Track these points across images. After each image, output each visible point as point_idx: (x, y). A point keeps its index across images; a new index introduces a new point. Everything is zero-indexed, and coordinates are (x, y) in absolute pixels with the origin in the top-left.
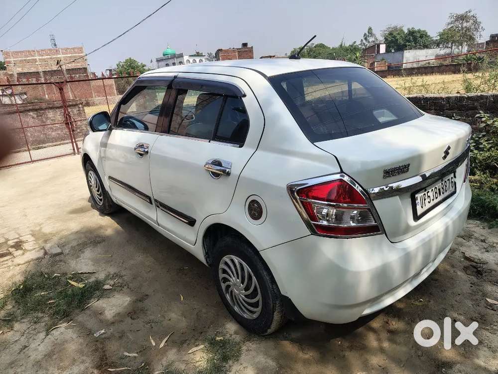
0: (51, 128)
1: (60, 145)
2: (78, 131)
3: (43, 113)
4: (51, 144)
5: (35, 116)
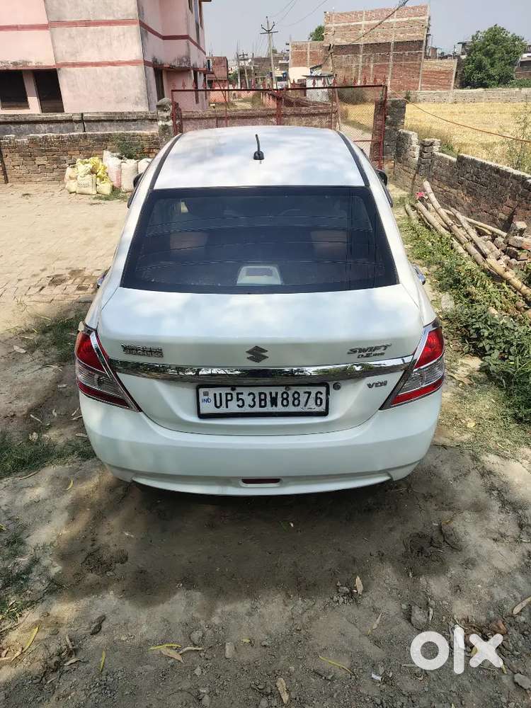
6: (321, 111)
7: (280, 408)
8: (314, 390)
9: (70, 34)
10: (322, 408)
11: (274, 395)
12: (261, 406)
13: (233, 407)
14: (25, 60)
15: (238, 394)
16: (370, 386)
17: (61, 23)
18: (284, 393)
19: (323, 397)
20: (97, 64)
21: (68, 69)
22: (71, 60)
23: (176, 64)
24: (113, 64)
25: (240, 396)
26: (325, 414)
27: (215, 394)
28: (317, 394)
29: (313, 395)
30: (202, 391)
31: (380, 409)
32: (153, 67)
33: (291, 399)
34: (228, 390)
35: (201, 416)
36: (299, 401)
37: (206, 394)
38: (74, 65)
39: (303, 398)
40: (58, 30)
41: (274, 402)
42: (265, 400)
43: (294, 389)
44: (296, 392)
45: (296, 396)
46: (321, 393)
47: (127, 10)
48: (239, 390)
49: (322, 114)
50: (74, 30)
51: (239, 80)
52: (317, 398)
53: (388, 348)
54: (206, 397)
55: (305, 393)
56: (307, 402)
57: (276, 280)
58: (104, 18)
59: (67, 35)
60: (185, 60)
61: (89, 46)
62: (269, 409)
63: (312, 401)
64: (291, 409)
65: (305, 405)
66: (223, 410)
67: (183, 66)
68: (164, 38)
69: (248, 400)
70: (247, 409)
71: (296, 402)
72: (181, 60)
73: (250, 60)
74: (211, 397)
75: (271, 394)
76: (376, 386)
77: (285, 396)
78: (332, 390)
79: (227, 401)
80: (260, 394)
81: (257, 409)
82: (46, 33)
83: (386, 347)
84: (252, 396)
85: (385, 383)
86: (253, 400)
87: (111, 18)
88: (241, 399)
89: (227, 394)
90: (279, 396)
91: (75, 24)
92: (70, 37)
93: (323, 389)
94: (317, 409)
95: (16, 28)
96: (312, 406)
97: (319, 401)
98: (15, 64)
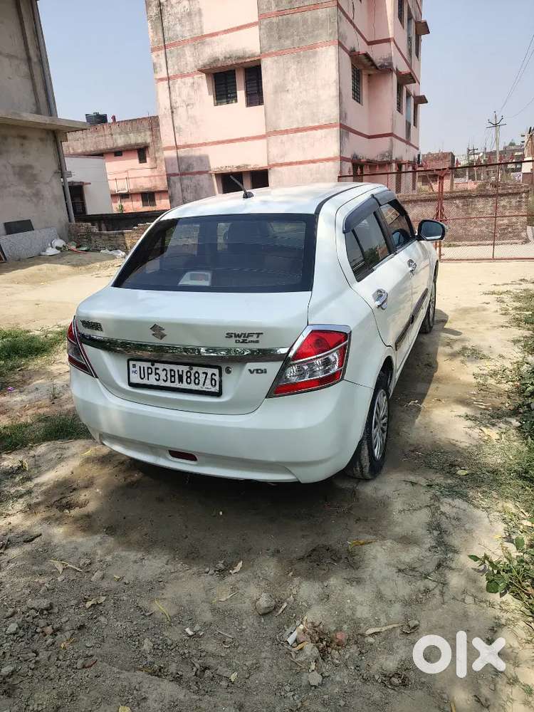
0: (475, 223)
1: (478, 245)
2: (509, 230)
3: (472, 202)
4: (466, 243)
5: (461, 205)
6: (510, 191)
7: (184, 385)
8: (210, 371)
9: (282, 140)
10: (216, 389)
11: (180, 373)
12: (172, 382)
13: (152, 380)
14: (246, 163)
15: (156, 369)
16: (251, 372)
17: (276, 133)
18: (188, 372)
19: (217, 378)
20: (301, 163)
21: (276, 168)
22: (280, 161)
23: (379, 159)
24: (313, 162)
25: (157, 371)
26: (219, 394)
27: (140, 367)
28: (212, 375)
29: (209, 376)
30: (131, 363)
31: (266, 397)
32: (352, 161)
33: (193, 378)
34: (149, 364)
35: (131, 384)
36: (199, 380)
37: (134, 366)
38: (282, 165)
39: (202, 377)
40: (272, 139)
41: (181, 380)
42: (174, 376)
43: (195, 369)
44: (197, 372)
45: (197, 375)
46: (215, 375)
47: (330, 116)
48: (157, 365)
49: (510, 194)
50: (285, 137)
51: (467, 174)
52: (212, 379)
53: (260, 336)
54: (134, 369)
55: (203, 373)
56: (205, 382)
57: (207, 283)
58: (311, 125)
59: (280, 141)
60: (387, 154)
61: (295, 148)
62: (177, 385)
63: (208, 381)
64: (193, 387)
65: (204, 384)
66: (145, 381)
67: (385, 160)
68: (370, 137)
69: (163, 374)
70: (162, 383)
71: (197, 381)
72: (383, 155)
73: (481, 154)
74: (137, 368)
75: (178, 371)
76: (257, 373)
77: (189, 374)
78: (224, 373)
79: (148, 374)
80: (171, 370)
81: (168, 384)
82: (264, 142)
83: (258, 334)
84: (165, 372)
85: (265, 371)
86: (166, 375)
87: (317, 124)
88: (158, 374)
89: (148, 368)
90: (185, 374)
91: (287, 132)
92: (282, 142)
93: (216, 371)
94: (213, 390)
95: (242, 139)
96: (208, 387)
97: (213, 382)
98: (238, 167)
